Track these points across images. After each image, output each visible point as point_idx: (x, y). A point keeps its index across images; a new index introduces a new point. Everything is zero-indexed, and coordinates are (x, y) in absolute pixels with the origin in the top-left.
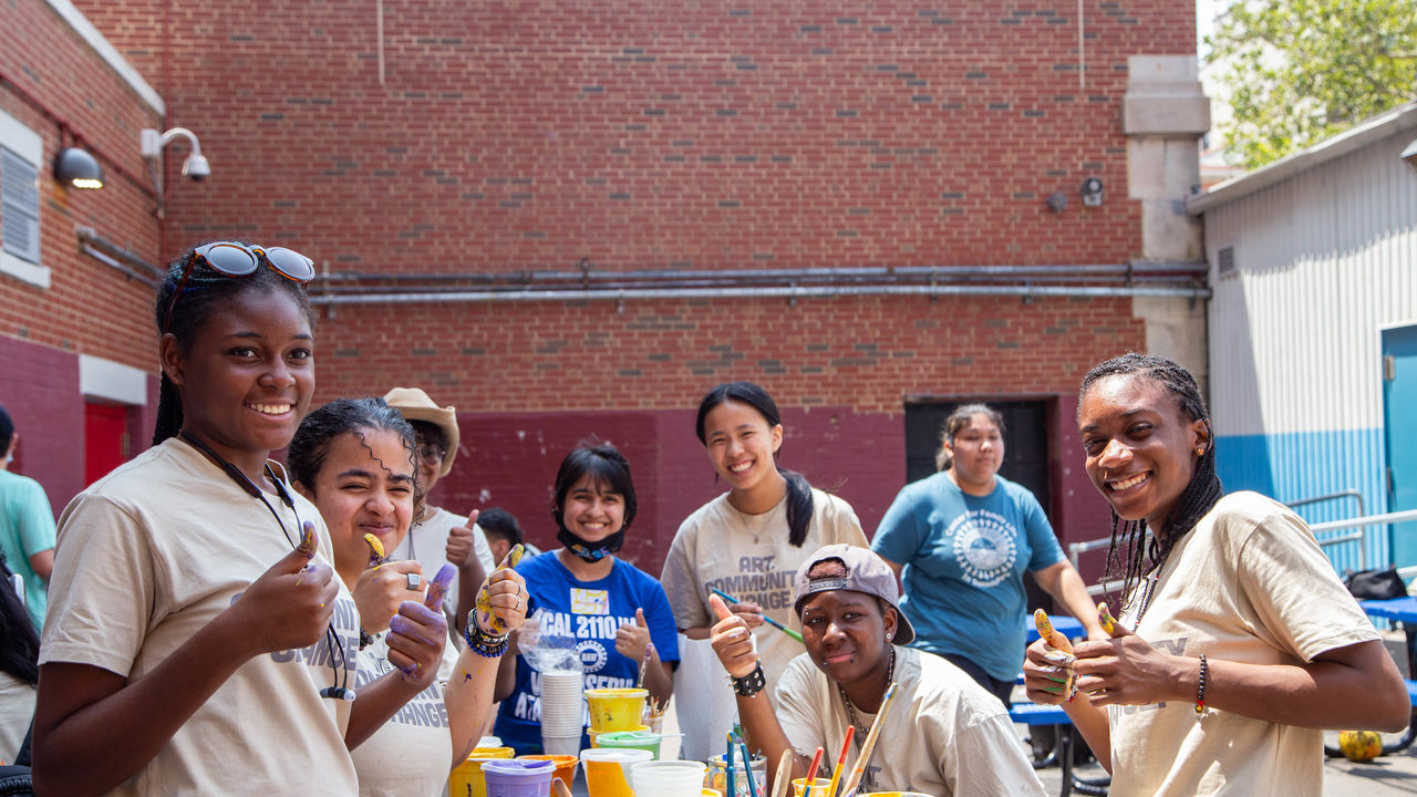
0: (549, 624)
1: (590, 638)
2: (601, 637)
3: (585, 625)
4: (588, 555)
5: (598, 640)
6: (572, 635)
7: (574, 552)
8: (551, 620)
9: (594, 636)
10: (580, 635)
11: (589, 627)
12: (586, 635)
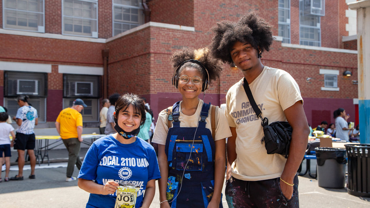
0: (110, 160)
1: (126, 166)
2: (130, 165)
3: (124, 161)
4: (126, 136)
5: (129, 167)
6: (119, 165)
7: (120, 134)
8: (111, 159)
9: (127, 165)
10: (122, 165)
11: (125, 162)
12: (124, 165)
